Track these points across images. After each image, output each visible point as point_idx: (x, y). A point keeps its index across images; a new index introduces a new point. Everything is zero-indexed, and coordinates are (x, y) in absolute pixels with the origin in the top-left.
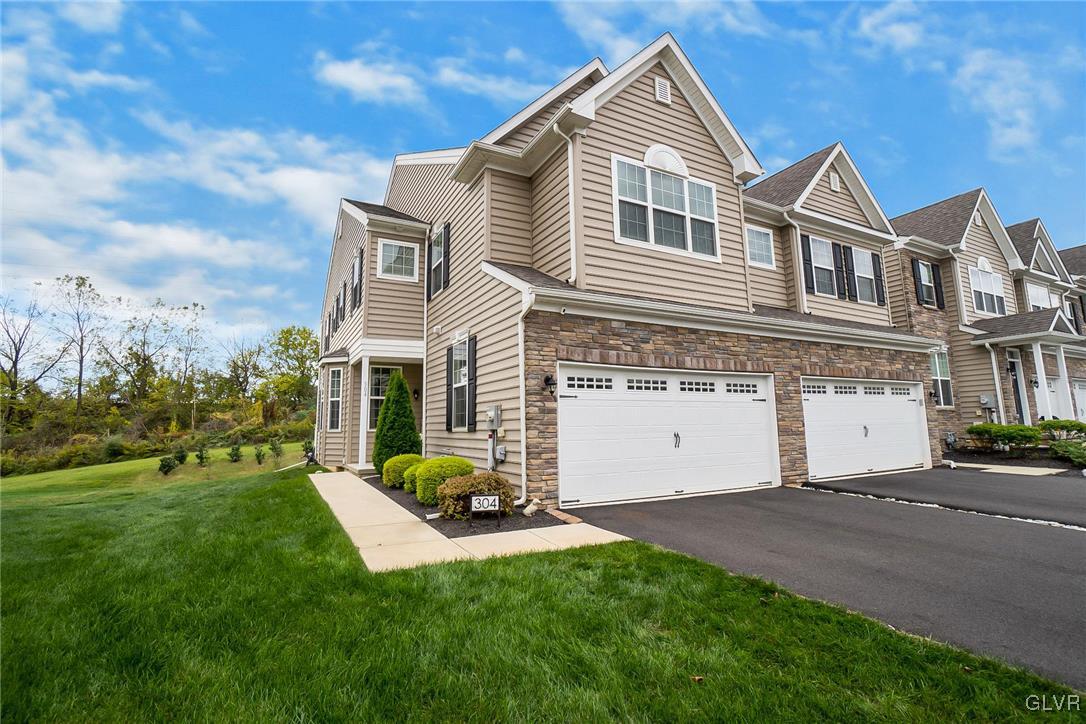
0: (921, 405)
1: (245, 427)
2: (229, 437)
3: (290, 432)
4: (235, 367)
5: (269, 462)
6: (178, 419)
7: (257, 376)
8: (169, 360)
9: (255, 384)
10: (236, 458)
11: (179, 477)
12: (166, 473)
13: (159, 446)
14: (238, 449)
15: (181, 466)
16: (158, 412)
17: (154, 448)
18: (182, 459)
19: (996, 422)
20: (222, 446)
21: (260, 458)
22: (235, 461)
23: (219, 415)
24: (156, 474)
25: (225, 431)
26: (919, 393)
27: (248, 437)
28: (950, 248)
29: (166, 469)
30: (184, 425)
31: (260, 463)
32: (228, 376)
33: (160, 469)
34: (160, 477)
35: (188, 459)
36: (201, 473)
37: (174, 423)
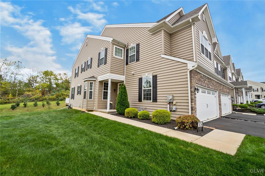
0: (230, 99)
1: (36, 96)
2: (31, 99)
3: (50, 98)
4: (29, 80)
5: (47, 106)
6: (12, 93)
7: (36, 83)
8: (8, 76)
9: (36, 85)
10: (36, 105)
11: (18, 110)
12: (13, 109)
13: (7, 101)
14: (36, 103)
15: (18, 107)
16: (5, 91)
17: (5, 101)
18: (18, 105)
19: (234, 103)
20: (29, 102)
21: (43, 106)
22: (36, 106)
23: (27, 93)
24: (10, 109)
25: (30, 97)
26: (230, 97)
27: (37, 99)
28: (227, 66)
29: (13, 108)
30: (14, 95)
31: (43, 107)
32: (27, 82)
33: (11, 108)
34: (11, 110)
35: (20, 105)
36: (25, 109)
37: (10, 95)
